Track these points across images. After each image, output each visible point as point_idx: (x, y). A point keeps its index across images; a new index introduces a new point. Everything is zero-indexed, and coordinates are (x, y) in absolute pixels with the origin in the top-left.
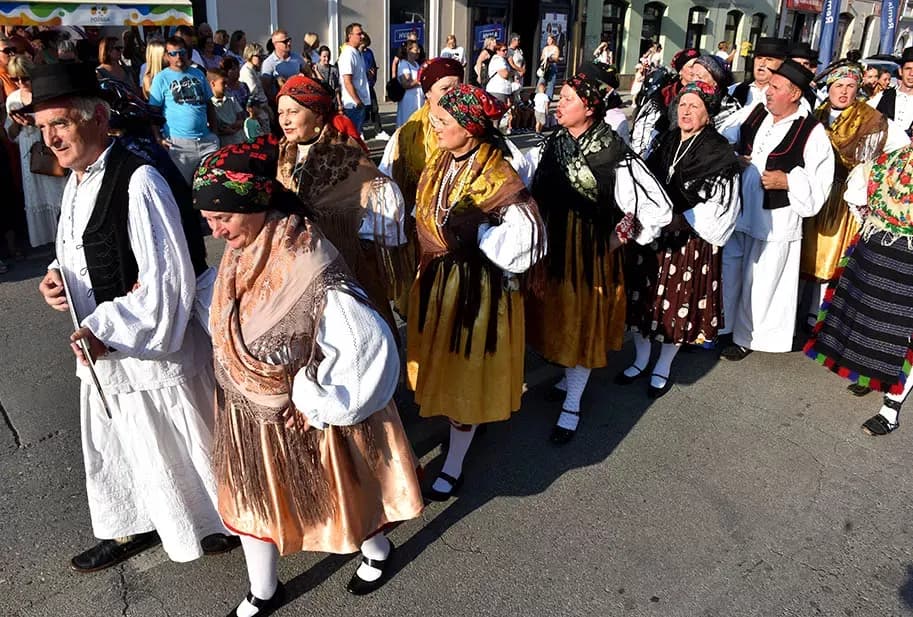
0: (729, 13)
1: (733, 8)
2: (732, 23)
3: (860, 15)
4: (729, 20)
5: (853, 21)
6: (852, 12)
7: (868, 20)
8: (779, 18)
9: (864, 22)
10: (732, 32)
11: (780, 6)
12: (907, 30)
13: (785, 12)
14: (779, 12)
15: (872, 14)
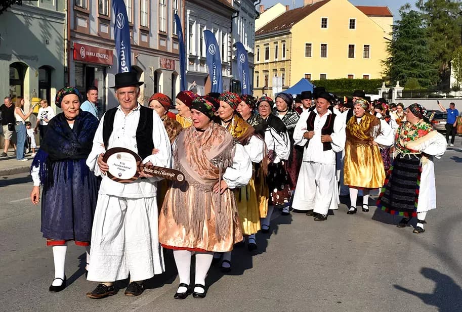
0: (11, 66)
1: (15, 60)
2: (17, 77)
3: (147, 69)
4: (11, 73)
5: (143, 74)
6: (139, 65)
7: (157, 74)
8: (67, 71)
9: (153, 75)
10: (18, 87)
11: (66, 57)
12: (194, 84)
13: (73, 65)
14: (66, 65)
15: (159, 68)
